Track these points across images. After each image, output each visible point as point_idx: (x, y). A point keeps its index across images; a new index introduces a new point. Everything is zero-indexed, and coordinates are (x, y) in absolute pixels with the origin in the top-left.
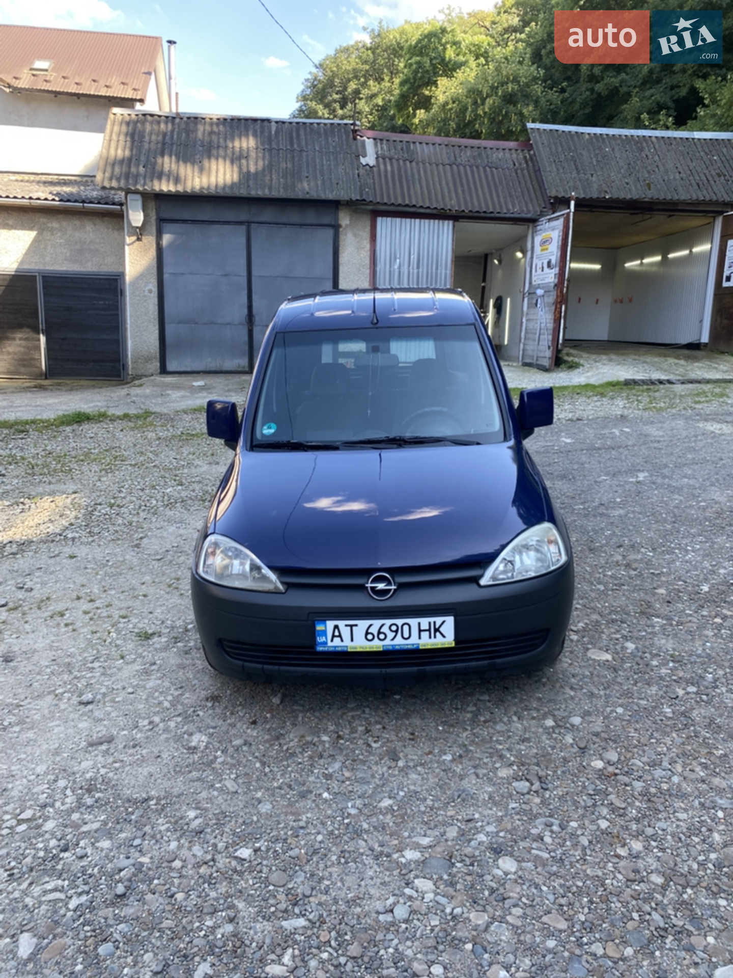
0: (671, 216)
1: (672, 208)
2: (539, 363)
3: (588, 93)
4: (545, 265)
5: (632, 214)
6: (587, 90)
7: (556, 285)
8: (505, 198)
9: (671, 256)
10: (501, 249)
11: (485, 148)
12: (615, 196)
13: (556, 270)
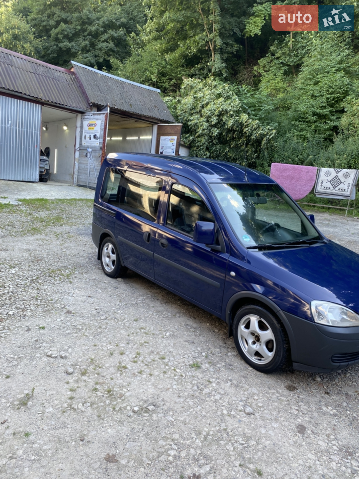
0: (136, 121)
1: (138, 117)
2: (90, 185)
3: (55, 47)
4: (92, 137)
5: (121, 117)
6: (55, 45)
7: (101, 148)
8: (67, 98)
9: (128, 138)
10: (48, 122)
11: (50, 68)
12: (119, 108)
13: (101, 140)
